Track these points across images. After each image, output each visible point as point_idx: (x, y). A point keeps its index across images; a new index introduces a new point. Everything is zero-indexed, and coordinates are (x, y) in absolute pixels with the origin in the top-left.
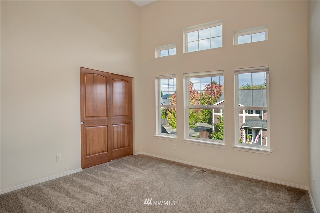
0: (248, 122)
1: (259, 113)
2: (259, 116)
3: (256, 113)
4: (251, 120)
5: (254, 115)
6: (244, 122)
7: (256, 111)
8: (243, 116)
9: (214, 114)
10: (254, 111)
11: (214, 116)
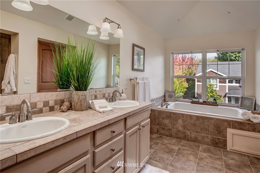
0: (230, 91)
1: (239, 83)
2: (239, 85)
3: (236, 83)
4: (233, 90)
5: (234, 84)
6: (227, 91)
7: (236, 81)
8: (226, 86)
9: (196, 83)
10: (234, 81)
11: (197, 85)
